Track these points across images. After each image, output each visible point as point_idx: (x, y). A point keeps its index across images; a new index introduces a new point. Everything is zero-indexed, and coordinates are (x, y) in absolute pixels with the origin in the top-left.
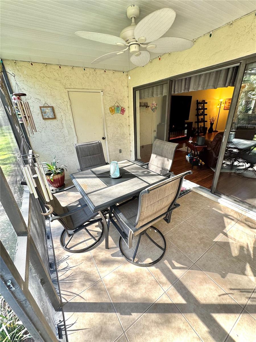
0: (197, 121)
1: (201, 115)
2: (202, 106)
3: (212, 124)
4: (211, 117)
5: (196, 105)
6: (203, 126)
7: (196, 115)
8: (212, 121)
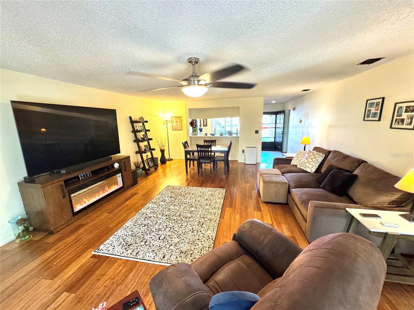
0: (138, 150)
1: (143, 140)
2: (141, 126)
3: (162, 151)
4: (159, 142)
5: (130, 124)
6: (151, 157)
7: (135, 141)
8: (161, 147)
